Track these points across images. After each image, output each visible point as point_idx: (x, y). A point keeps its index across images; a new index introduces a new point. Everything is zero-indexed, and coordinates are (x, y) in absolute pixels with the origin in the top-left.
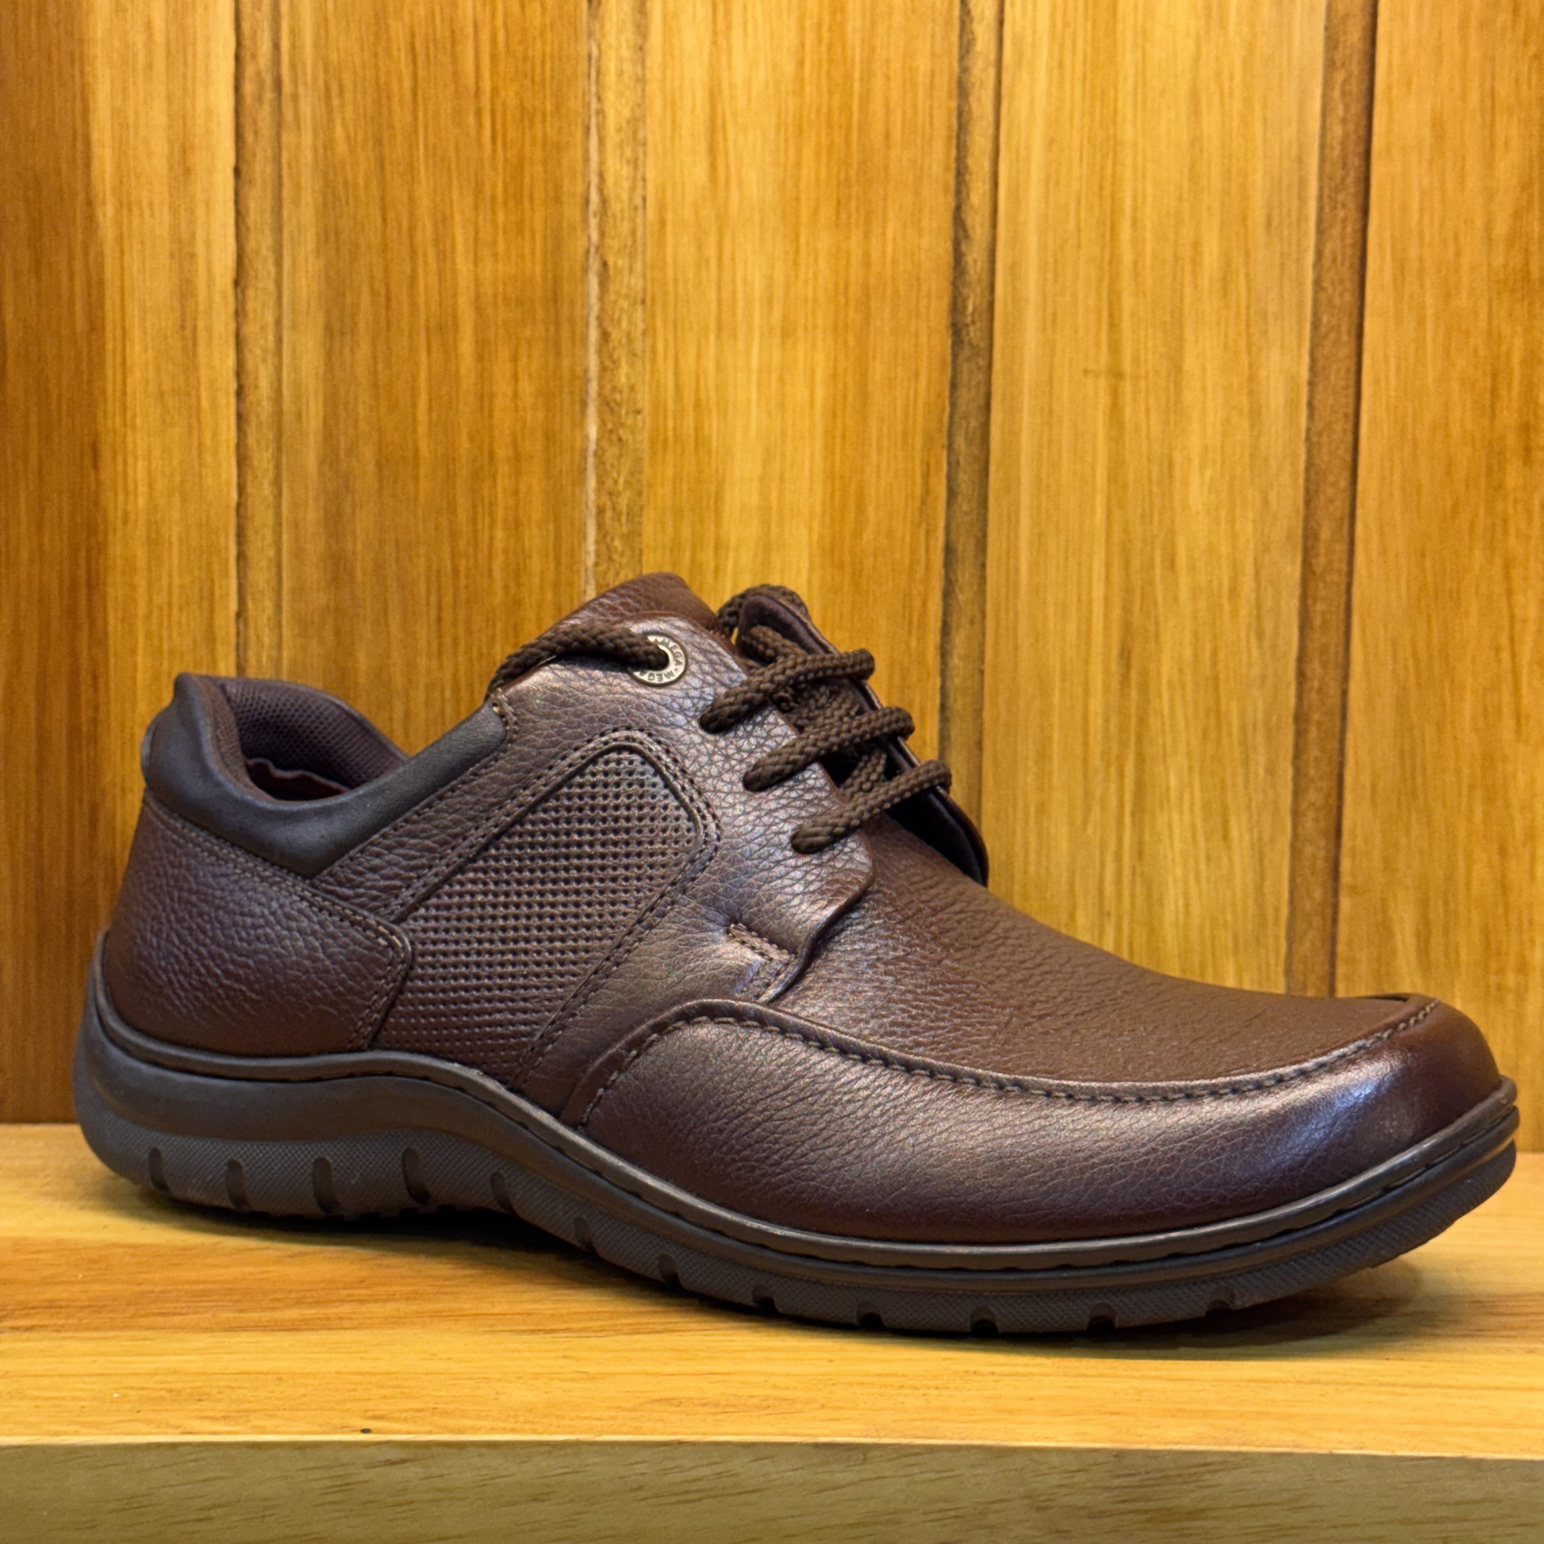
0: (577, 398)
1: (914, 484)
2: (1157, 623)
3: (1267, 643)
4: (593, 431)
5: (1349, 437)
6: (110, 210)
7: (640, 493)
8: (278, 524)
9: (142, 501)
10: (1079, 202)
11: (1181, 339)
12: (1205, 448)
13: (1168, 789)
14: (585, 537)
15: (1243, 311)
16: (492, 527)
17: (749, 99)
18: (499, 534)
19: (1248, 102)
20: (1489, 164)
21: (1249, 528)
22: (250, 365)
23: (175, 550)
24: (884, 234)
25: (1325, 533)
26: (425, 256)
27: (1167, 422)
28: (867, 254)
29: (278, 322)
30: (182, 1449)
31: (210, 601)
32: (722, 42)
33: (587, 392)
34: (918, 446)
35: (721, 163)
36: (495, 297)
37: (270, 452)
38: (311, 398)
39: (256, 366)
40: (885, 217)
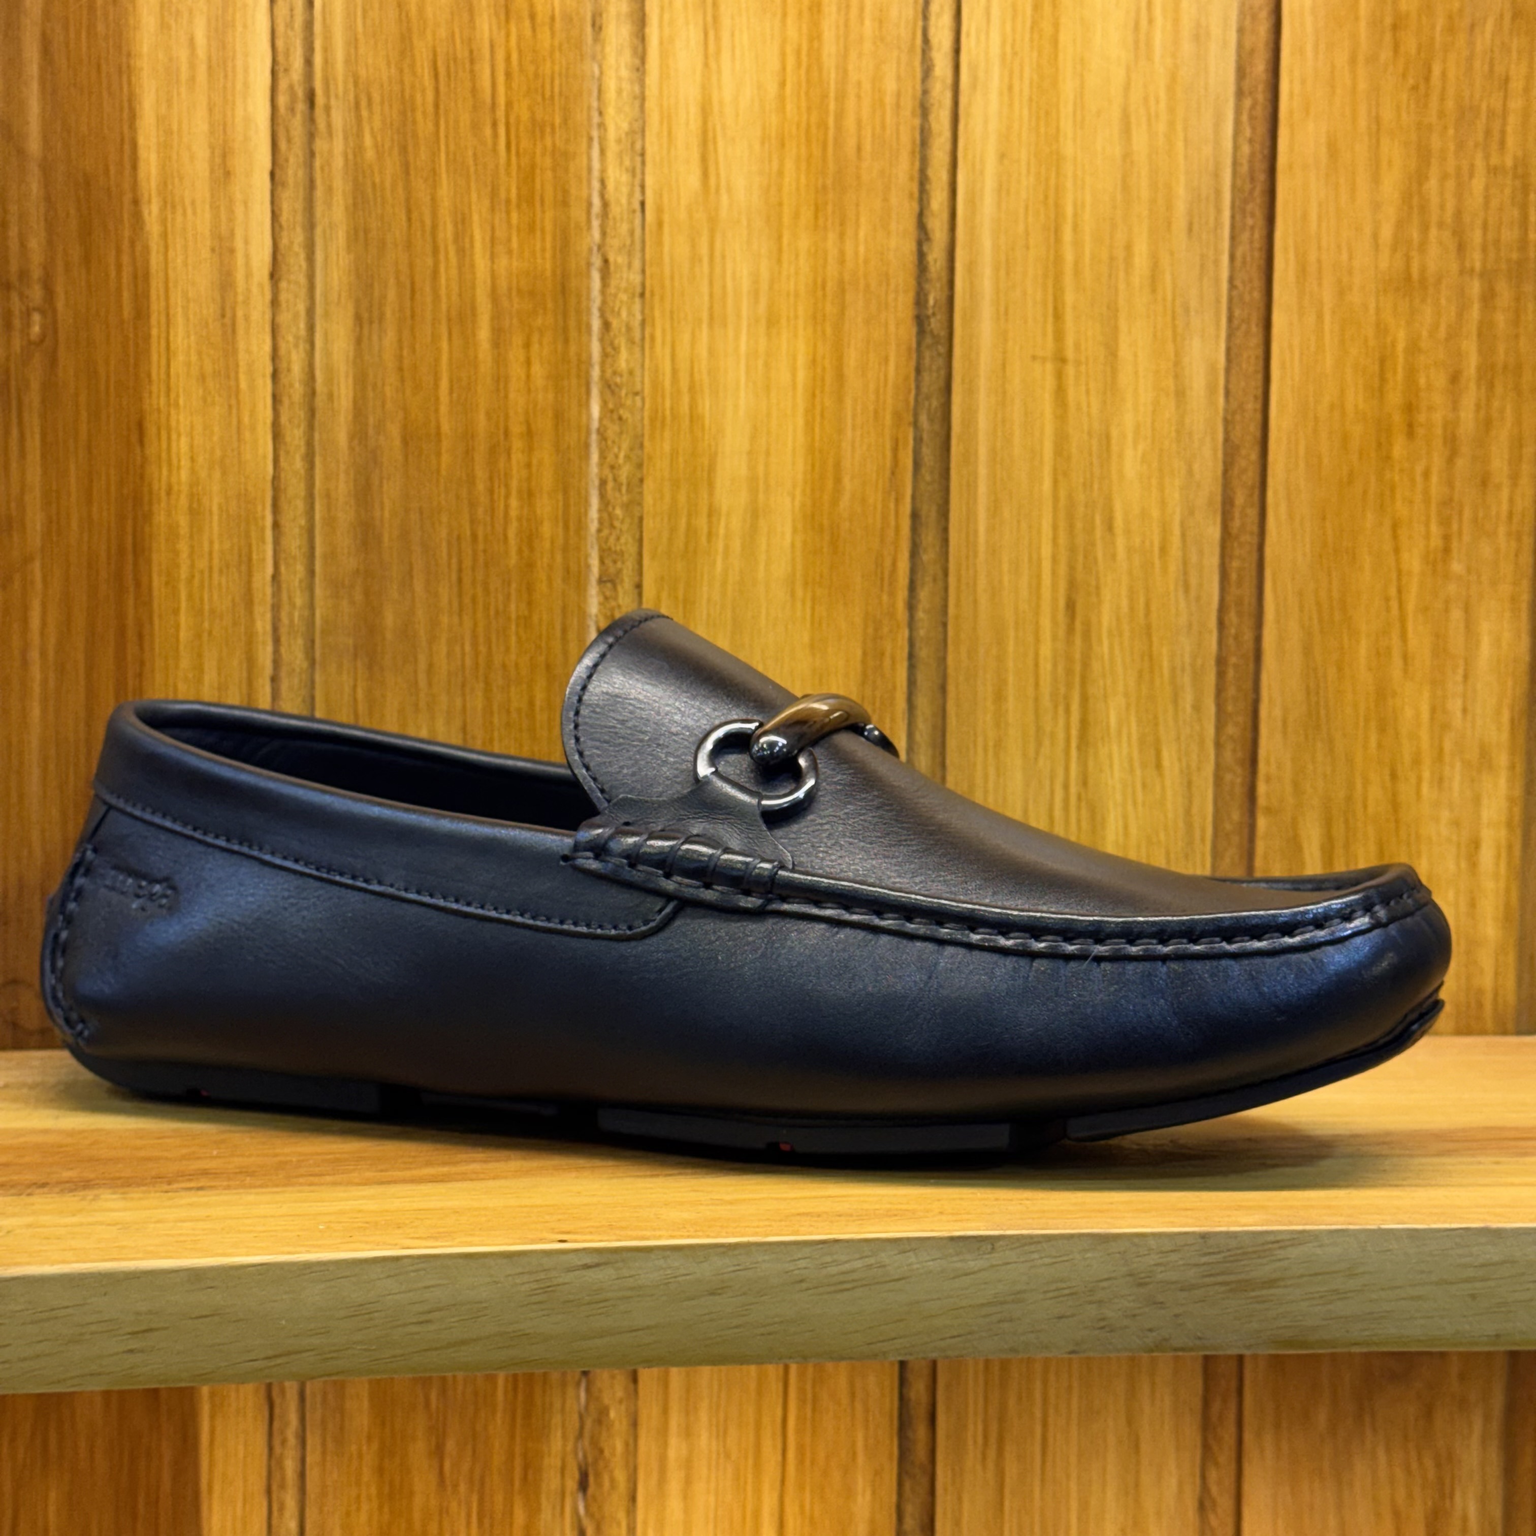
0: (582, 381)
1: (884, 456)
2: (1098, 579)
3: (1192, 595)
4: (595, 410)
5: (1259, 416)
6: (155, 208)
7: (640, 466)
8: (310, 496)
9: (184, 475)
10: (1027, 209)
11: (1115, 330)
12: (1137, 428)
13: (1108, 726)
14: (589, 506)
15: (1169, 305)
16: (507, 497)
17: (737, 115)
18: (514, 503)
19: (1171, 124)
20: (1376, 179)
21: (1177, 496)
22: (282, 351)
23: (216, 518)
24: (856, 234)
25: (1240, 499)
26: (447, 253)
27: (1104, 402)
28: (842, 253)
29: (310, 311)
30: (406, 1260)
31: (247, 564)
32: (713, 65)
33: (590, 376)
34: (888, 423)
35: (712, 169)
36: (510, 289)
37: (302, 429)
38: (342, 380)
39: (289, 353)
40: (857, 220)
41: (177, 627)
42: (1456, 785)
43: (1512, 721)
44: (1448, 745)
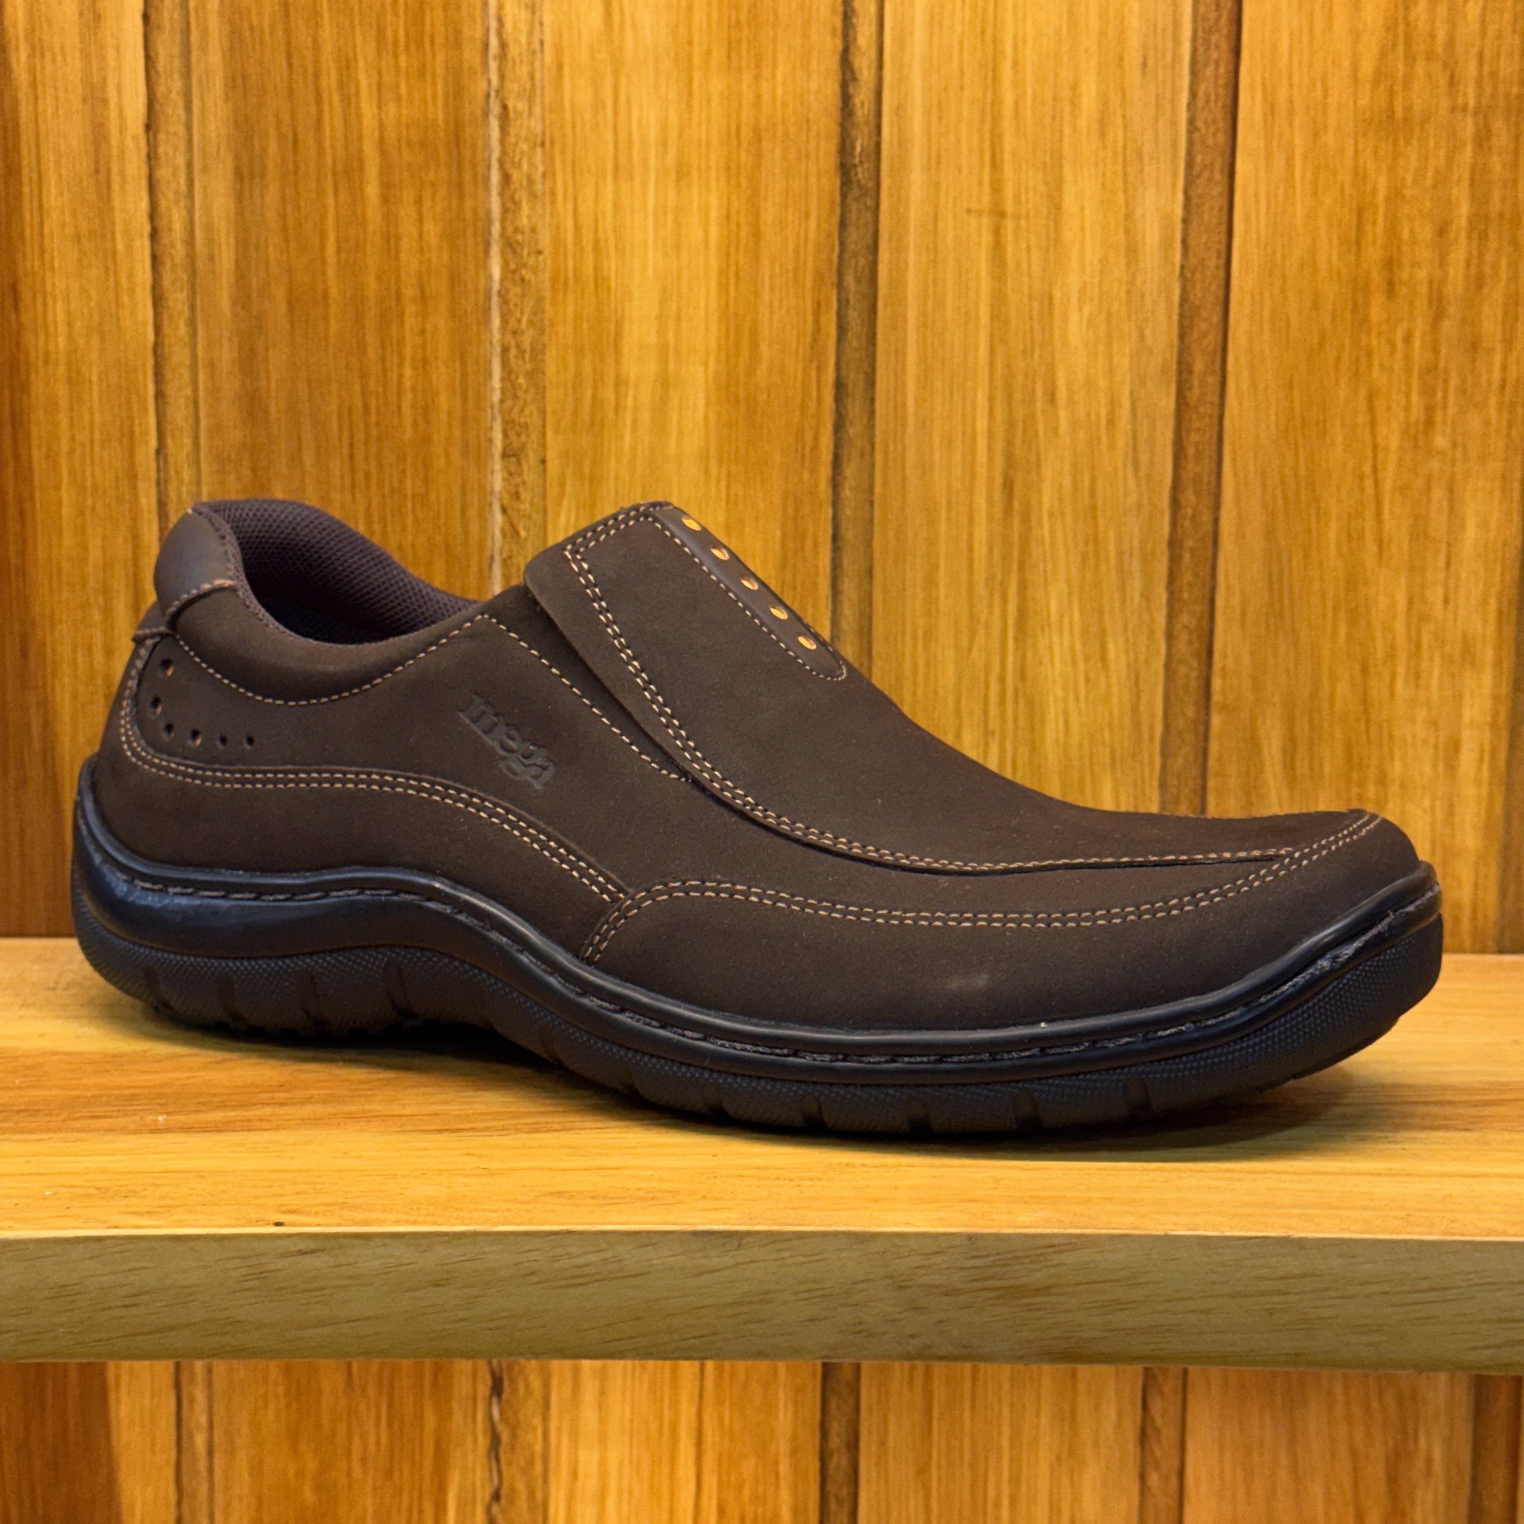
0: (480, 239)
1: (805, 321)
2: (1038, 455)
3: (1142, 474)
4: (496, 271)
5: (1222, 273)
6: (23, 56)
7: (542, 332)
8: (194, 365)
9: (62, 342)
10: (961, 43)
11: (1060, 179)
13: (1049, 615)
14: (490, 376)
15: (1120, 150)
16: (401, 365)
18: (408, 372)
21: (1126, 364)
22: (163, 208)
23: (95, 388)
24: (774, 76)
25: (1199, 366)
26: (330, 99)
27: (1047, 260)
28: (758, 97)
29: (189, 165)
31: (129, 437)
33: (490, 233)
34: (809, 284)
35: (615, 7)
36: (399, 141)
37: (185, 293)
38: (223, 240)
39: (169, 209)
40: (775, 60)
41: (60, 502)
42: (1435, 682)
43: (1500, 612)
44: (1426, 639)
